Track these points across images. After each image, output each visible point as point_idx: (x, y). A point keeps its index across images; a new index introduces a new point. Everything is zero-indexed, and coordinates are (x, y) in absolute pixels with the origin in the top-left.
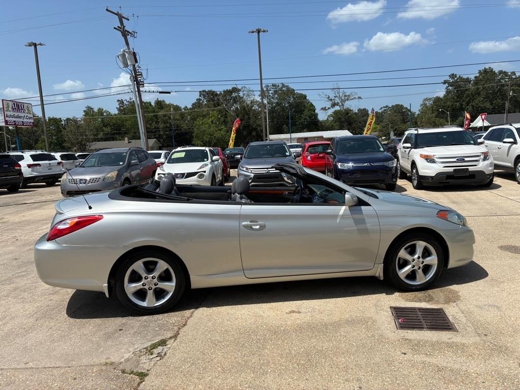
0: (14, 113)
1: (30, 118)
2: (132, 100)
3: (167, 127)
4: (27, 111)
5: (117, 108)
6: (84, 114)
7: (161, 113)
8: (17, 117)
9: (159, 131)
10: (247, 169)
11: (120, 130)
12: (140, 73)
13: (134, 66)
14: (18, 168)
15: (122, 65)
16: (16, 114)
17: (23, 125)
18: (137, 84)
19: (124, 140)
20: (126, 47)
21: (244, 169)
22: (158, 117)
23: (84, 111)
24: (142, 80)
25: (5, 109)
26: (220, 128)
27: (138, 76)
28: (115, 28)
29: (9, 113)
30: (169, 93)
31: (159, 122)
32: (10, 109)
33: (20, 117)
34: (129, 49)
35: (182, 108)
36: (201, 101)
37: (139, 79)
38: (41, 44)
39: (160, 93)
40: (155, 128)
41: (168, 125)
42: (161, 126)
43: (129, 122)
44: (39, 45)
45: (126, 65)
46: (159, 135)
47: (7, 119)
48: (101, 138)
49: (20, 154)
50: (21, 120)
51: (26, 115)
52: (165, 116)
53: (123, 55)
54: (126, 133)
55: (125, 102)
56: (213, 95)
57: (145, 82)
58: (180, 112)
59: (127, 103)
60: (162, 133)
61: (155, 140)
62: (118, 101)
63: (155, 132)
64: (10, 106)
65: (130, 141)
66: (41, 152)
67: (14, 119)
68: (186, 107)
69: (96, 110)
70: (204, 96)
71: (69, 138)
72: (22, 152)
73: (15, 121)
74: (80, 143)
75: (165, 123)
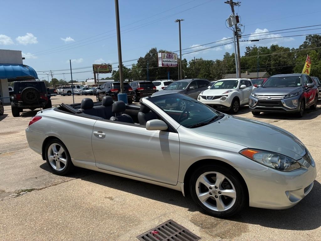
0: (167, 60)
1: (176, 62)
2: (255, 47)
3: (276, 63)
4: (174, 58)
5: (245, 52)
6: (224, 57)
7: (274, 54)
8: (169, 62)
9: (270, 66)
10: (255, 95)
11: (244, 66)
12: (239, 29)
13: (236, 25)
14: (155, 89)
15: (228, 26)
16: (168, 60)
17: (172, 66)
18: (237, 37)
19: (245, 73)
20: (231, 14)
21: (253, 95)
22: (271, 57)
23: (224, 56)
24: (240, 34)
25: (163, 57)
26: (317, 63)
27: (238, 32)
28: (225, 2)
29: (164, 60)
30: (258, 40)
31: (271, 60)
32: (165, 57)
33: (170, 62)
34: (234, 14)
35: (290, 49)
36: (307, 44)
37: (239, 33)
38: (182, 20)
39: (252, 41)
40: (268, 64)
41: (278, 62)
42: (272, 62)
43: (251, 61)
44: (181, 20)
45: (231, 25)
46: (270, 69)
47: (163, 63)
48: (232, 72)
49: (160, 81)
50: (171, 63)
51: (174, 60)
52: (276, 55)
53: (230, 19)
54: (248, 68)
55: (251, 48)
56: (317, 38)
57: (242, 35)
58: (288, 52)
59: (252, 49)
60: (272, 67)
61: (266, 72)
62: (247, 47)
63: (268, 67)
64: (166, 56)
65: (249, 73)
66: (170, 81)
67: (167, 63)
68: (293, 48)
69: (231, 55)
70: (310, 40)
71: (213, 72)
72: (161, 81)
73: (167, 64)
74: (219, 75)
75: (275, 61)
